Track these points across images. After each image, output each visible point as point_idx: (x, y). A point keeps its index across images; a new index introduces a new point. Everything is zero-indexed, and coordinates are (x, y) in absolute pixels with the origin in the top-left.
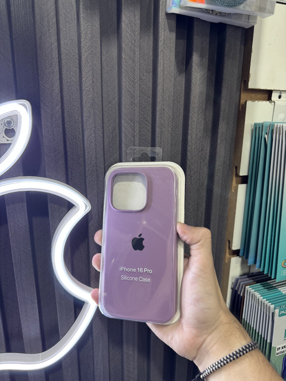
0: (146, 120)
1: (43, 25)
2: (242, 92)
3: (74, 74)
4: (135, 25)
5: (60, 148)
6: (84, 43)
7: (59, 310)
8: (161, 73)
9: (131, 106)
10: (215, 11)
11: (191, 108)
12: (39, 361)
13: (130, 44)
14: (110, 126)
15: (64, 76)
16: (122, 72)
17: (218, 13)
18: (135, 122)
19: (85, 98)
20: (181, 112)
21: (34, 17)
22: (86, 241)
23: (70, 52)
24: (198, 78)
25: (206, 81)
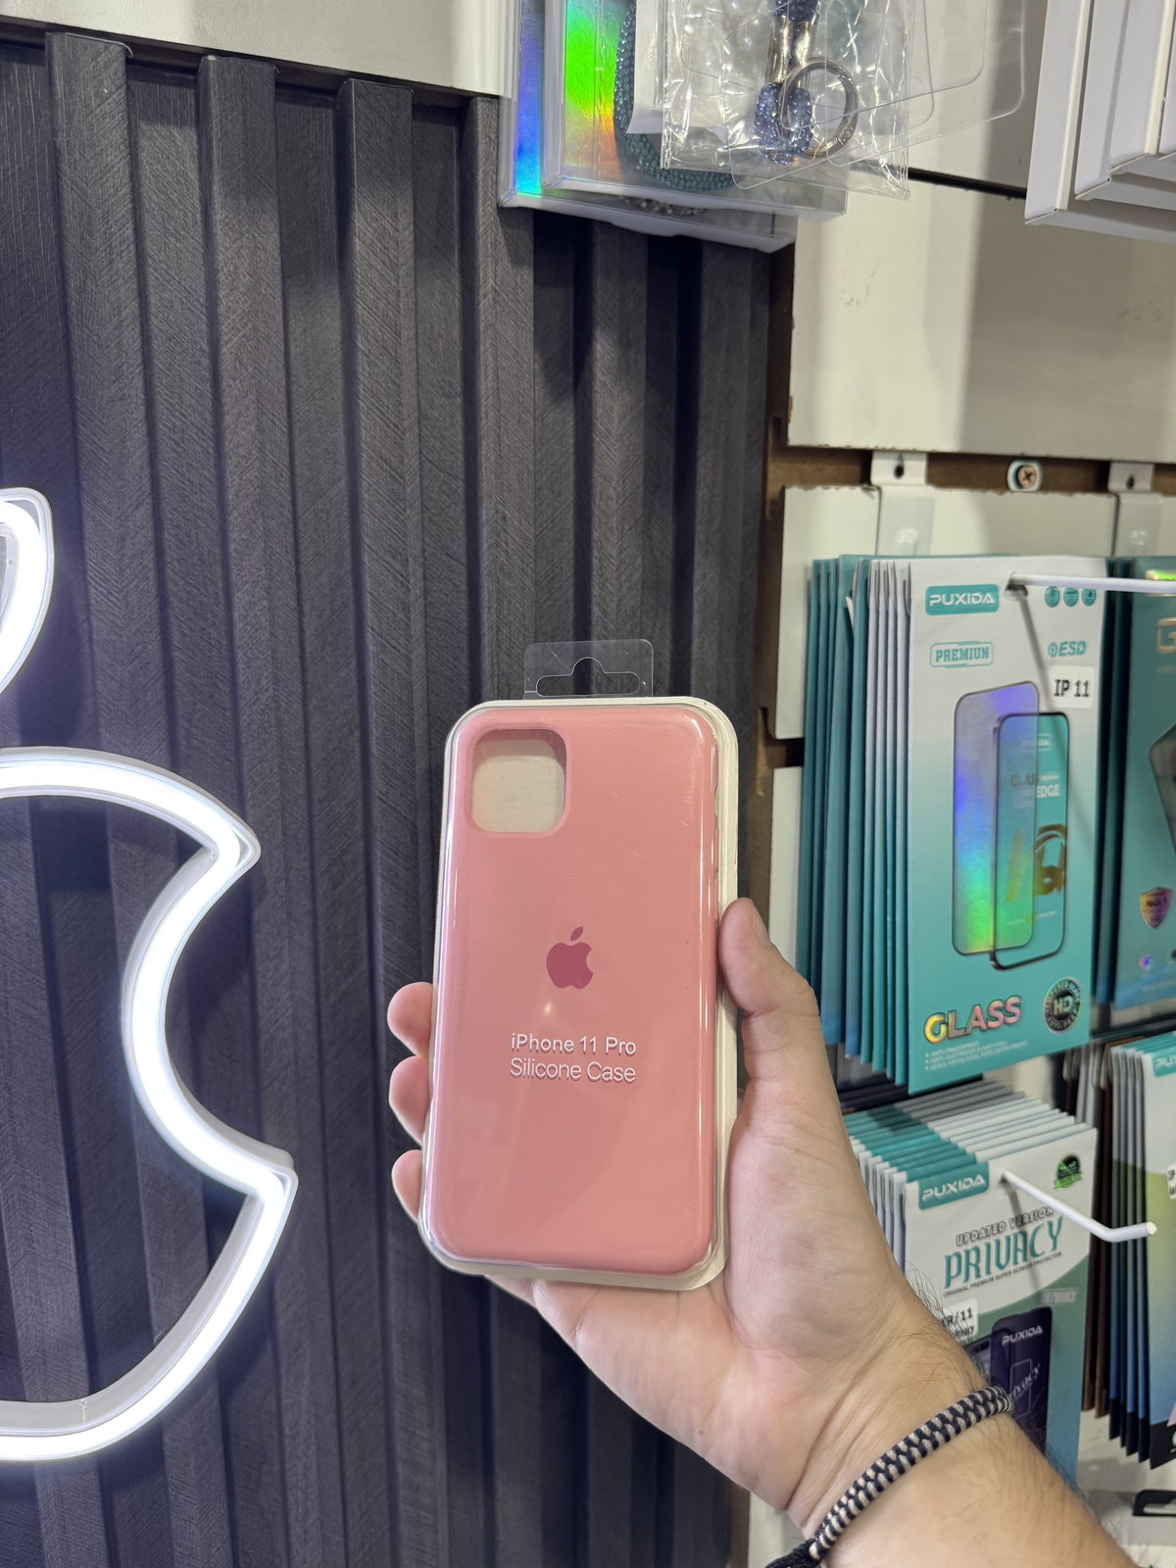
0: (447, 554)
1: (90, 248)
2: (770, 459)
3: (195, 402)
4: (397, 244)
5: (150, 647)
6: (227, 303)
7: (149, 1228)
8: (491, 398)
9: (394, 507)
10: (658, 203)
11: (597, 512)
12: (80, 1422)
13: (381, 305)
14: (322, 574)
15: (161, 407)
16: (358, 397)
17: (667, 206)
18: (407, 560)
19: (234, 480)
20: (568, 527)
21: (59, 220)
22: (245, 980)
23: (180, 329)
24: (615, 415)
25: (642, 425)
